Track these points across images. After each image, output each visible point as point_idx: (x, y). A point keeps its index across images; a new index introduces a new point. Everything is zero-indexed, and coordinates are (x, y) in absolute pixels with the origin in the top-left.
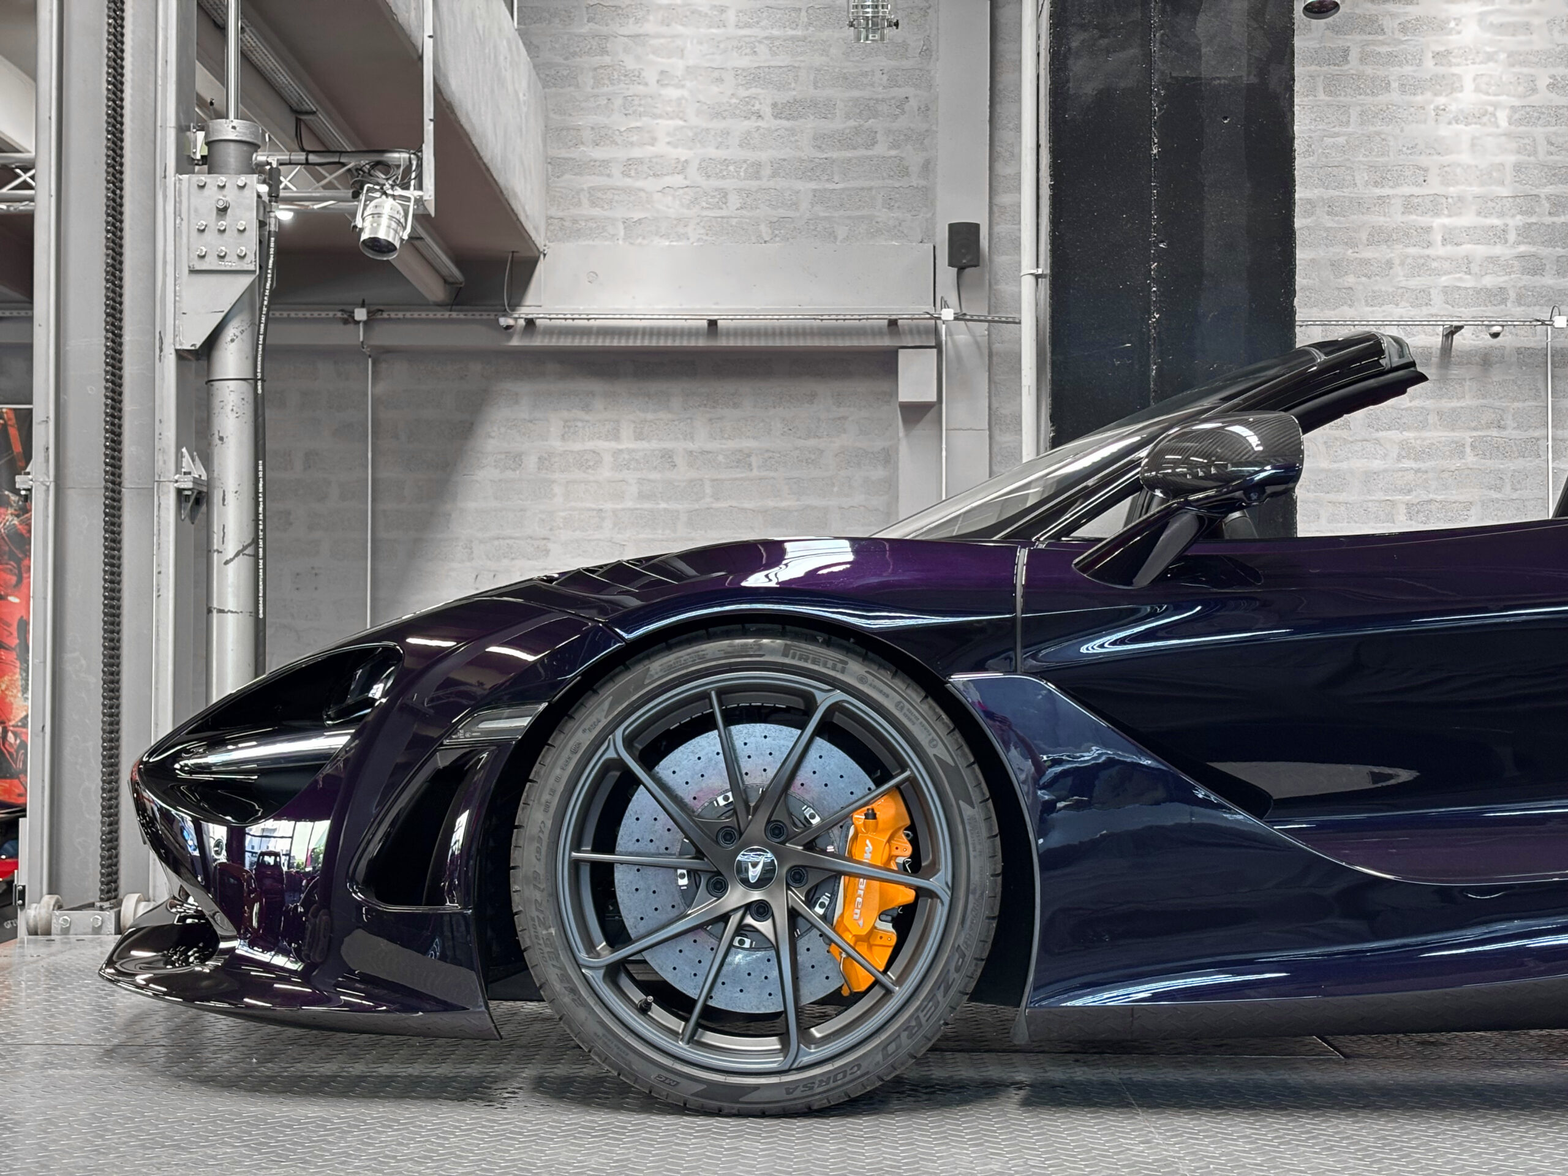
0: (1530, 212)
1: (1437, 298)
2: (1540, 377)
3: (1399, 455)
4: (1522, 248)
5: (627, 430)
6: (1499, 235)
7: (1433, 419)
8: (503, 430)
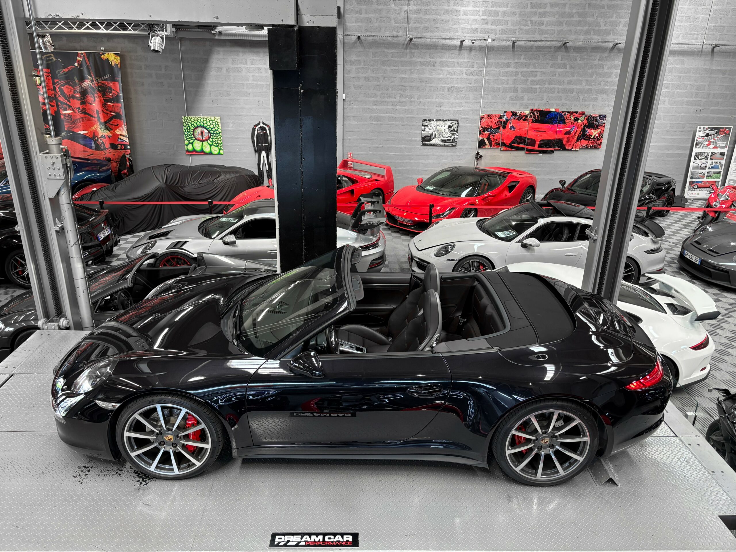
0: (487, 6)
1: (460, 31)
2: (484, 54)
3: (447, 74)
4: (483, 17)
5: (249, 62)
6: (477, 13)
7: (456, 64)
8: (216, 61)
